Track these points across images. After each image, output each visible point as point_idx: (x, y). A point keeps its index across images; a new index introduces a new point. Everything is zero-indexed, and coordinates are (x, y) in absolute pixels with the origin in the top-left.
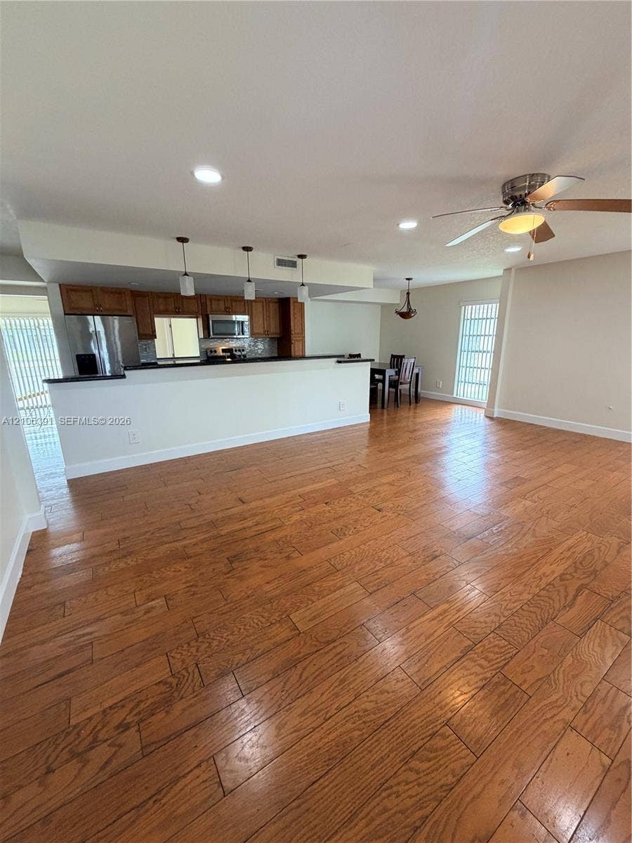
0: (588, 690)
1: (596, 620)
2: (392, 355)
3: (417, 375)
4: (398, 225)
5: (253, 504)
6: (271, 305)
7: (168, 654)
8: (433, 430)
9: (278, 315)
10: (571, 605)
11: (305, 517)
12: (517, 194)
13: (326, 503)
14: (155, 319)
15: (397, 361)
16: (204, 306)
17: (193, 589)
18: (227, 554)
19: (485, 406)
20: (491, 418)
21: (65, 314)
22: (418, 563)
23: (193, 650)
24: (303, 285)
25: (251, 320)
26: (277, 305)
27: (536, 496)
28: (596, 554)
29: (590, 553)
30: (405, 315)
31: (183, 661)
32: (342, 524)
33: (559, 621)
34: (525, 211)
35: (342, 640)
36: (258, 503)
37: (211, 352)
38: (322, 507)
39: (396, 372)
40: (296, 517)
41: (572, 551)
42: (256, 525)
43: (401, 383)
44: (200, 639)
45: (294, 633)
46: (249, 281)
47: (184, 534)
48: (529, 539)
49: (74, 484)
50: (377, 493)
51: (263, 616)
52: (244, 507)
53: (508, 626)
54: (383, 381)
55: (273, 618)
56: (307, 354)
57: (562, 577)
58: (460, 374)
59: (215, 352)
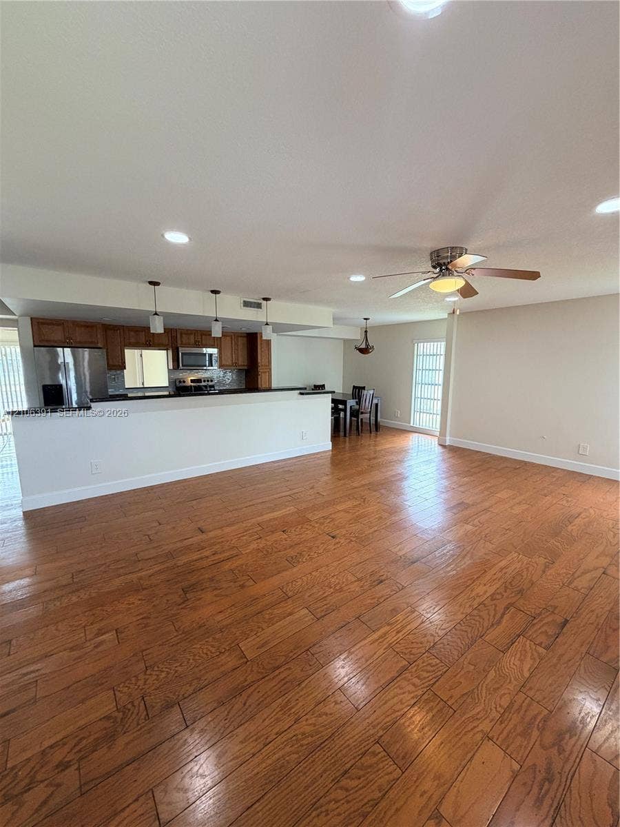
0: (505, 702)
1: (519, 636)
2: (354, 386)
3: (377, 405)
4: (349, 278)
5: (211, 534)
6: (239, 338)
7: (115, 688)
8: (390, 458)
9: (246, 348)
10: (499, 622)
11: (261, 546)
12: (441, 262)
13: (283, 532)
14: (126, 350)
15: (358, 392)
16: (174, 339)
17: (145, 621)
18: (185, 584)
19: (438, 434)
20: (444, 446)
21: (35, 346)
22: (365, 588)
23: (141, 683)
24: (267, 324)
25: (220, 353)
26: (245, 339)
27: (477, 520)
28: (525, 574)
29: (519, 573)
30: (364, 351)
31: (130, 695)
32: (297, 551)
33: (487, 638)
34: (449, 275)
35: (287, 666)
36: (219, 532)
37: (180, 382)
38: (279, 536)
39: (357, 402)
40: (254, 546)
41: (504, 571)
42: (214, 554)
43: (362, 413)
44: (148, 672)
45: (242, 661)
46: (216, 320)
47: (140, 565)
48: (468, 561)
49: (29, 516)
50: (333, 520)
51: (213, 646)
52: (204, 536)
53: (442, 645)
54: (345, 410)
55: (223, 646)
56: (274, 386)
57: (493, 597)
58: (416, 405)
59: (184, 382)
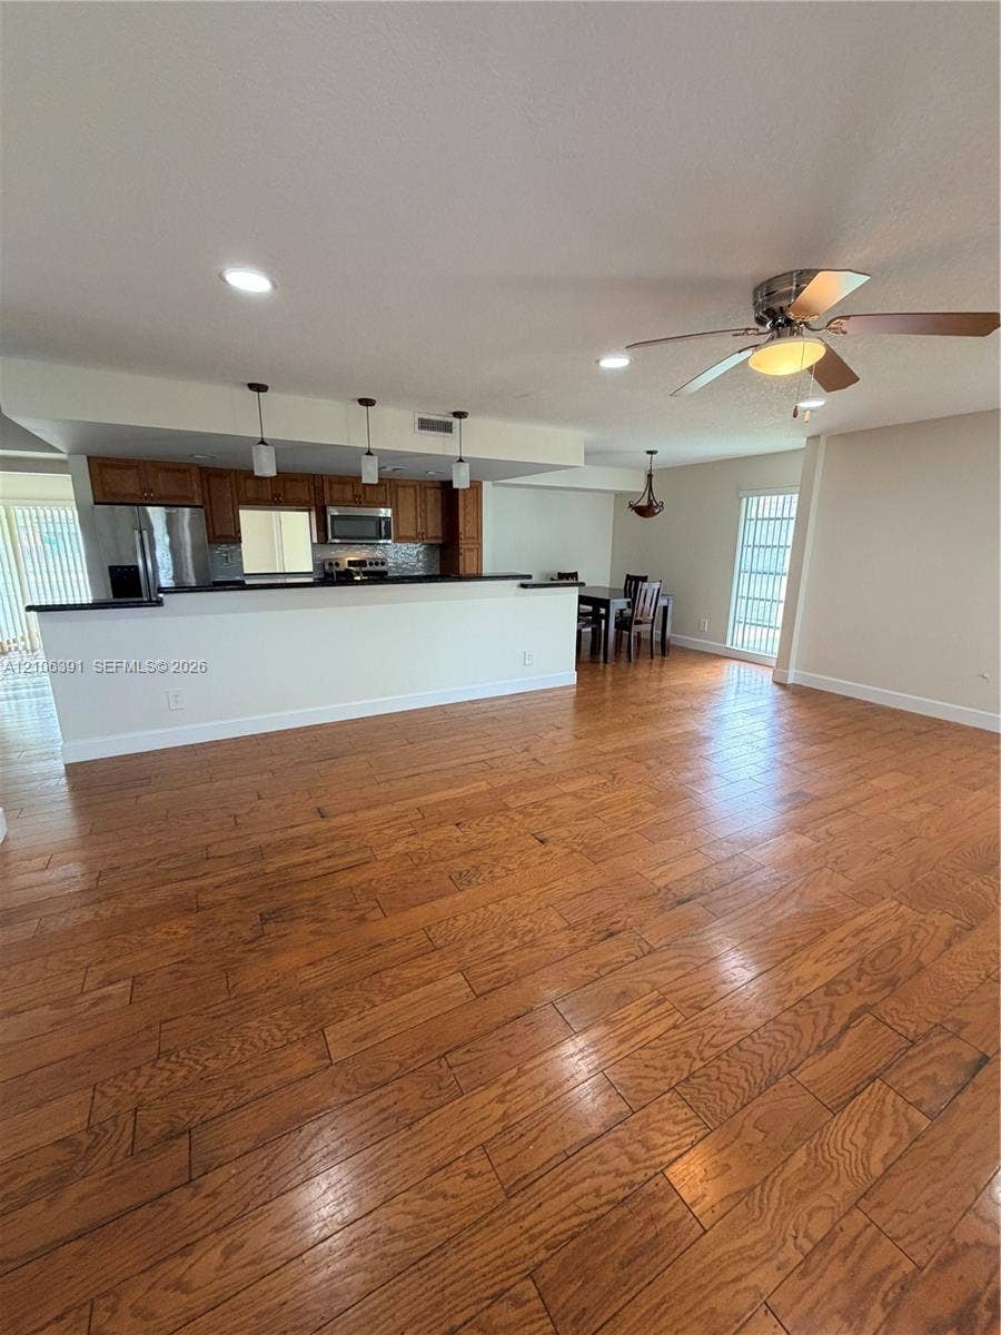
0: (819, 1227)
1: (873, 1079)
2: (628, 577)
3: (665, 608)
4: (598, 361)
5: (336, 822)
7: (98, 1087)
8: (678, 702)
10: (834, 1044)
11: (412, 848)
12: (776, 306)
13: (457, 825)
14: (241, 512)
15: (633, 584)
16: (319, 491)
17: (185, 968)
18: (263, 907)
19: (774, 665)
20: (782, 685)
21: (96, 503)
22: (578, 944)
23: (141, 1082)
24: (461, 460)
25: (395, 513)
27: (823, 828)
28: (905, 946)
29: (895, 944)
30: (644, 511)
31: (116, 1103)
32: (473, 863)
33: (804, 1076)
34: (792, 334)
35: (396, 1084)
36: (345, 819)
37: (331, 564)
38: (449, 830)
39: (629, 603)
40: (400, 847)
41: (864, 935)
42: (329, 857)
43: (639, 623)
44: (161, 1063)
45: (322, 1062)
46: (369, 453)
47: (207, 866)
48: (790, 908)
49: (72, 770)
50: (550, 810)
51: (279, 1027)
52: (323, 824)
53: (704, 1079)
54: (607, 616)
55: (295, 1031)
56: (486, 571)
57: (829, 988)
58: (738, 609)
59: (337, 564)
